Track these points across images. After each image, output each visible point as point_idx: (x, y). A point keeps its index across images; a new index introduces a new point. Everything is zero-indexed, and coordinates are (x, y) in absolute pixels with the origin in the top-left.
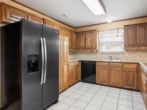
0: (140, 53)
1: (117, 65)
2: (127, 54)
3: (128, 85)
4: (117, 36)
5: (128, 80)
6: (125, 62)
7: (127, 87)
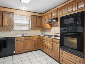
0: (37, 30)
1: (30, 38)
2: (31, 31)
3: (35, 48)
4: (26, 20)
5: (35, 45)
6: (34, 35)
7: (35, 49)
